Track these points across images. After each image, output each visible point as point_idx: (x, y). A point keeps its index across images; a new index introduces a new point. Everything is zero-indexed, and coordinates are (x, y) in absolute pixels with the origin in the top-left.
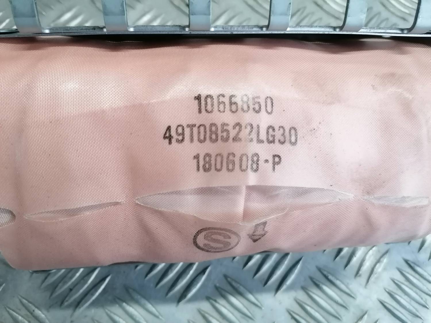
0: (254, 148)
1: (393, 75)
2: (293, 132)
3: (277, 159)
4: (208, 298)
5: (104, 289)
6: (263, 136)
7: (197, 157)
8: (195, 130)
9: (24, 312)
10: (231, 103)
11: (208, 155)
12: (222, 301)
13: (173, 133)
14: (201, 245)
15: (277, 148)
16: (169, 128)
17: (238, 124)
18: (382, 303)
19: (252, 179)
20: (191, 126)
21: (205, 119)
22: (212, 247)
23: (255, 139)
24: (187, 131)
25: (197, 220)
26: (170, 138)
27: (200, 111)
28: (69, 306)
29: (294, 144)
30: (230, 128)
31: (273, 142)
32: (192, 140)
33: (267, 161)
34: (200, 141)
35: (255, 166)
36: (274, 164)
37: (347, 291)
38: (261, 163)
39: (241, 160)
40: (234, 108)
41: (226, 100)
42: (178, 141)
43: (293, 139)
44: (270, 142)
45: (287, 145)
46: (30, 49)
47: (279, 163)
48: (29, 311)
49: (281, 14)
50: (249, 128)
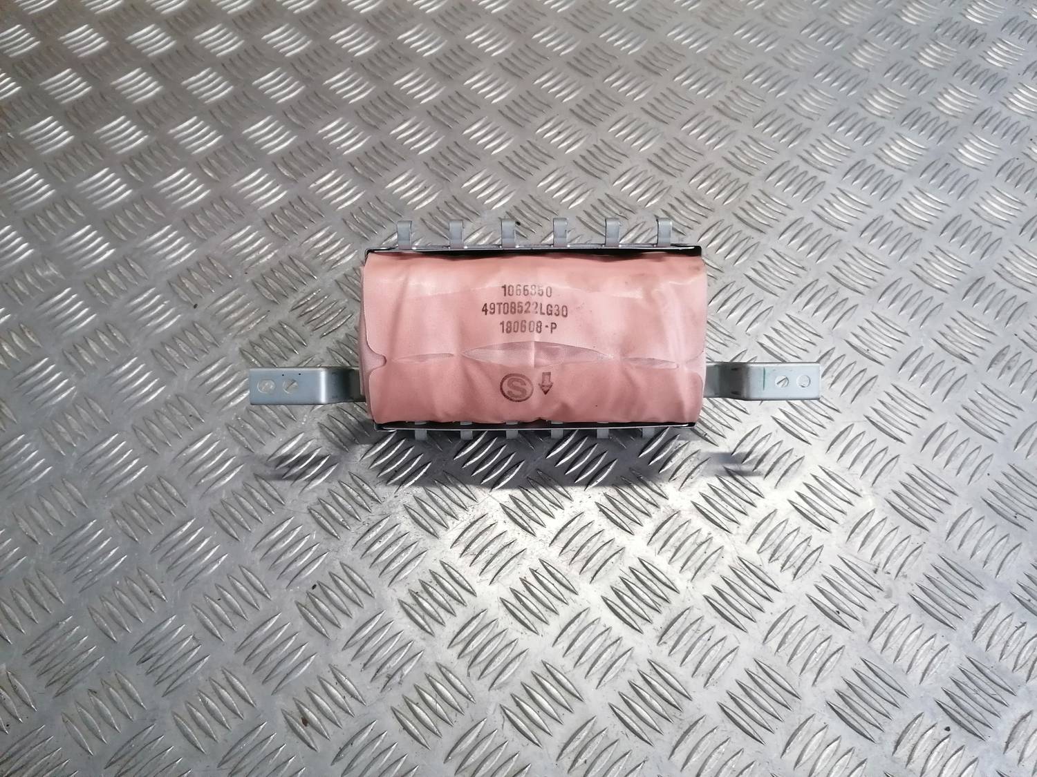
0: (538, 317)
1: (643, 275)
2: (565, 309)
3: (554, 326)
4: (520, 487)
5: (425, 473)
6: (544, 310)
7: (502, 323)
8: (502, 306)
9: (355, 486)
10: (524, 290)
11: (509, 322)
12: (534, 491)
13: (488, 308)
14: (506, 392)
15: (553, 318)
16: (486, 305)
17: (528, 302)
18: (695, 504)
19: (537, 337)
20: (499, 304)
21: (508, 299)
22: (514, 396)
23: (539, 312)
24: (497, 307)
25: (503, 367)
26: (486, 311)
27: (505, 295)
28: (394, 484)
29: (566, 316)
30: (523, 305)
31: (551, 314)
32: (500, 312)
33: (547, 326)
34: (504, 313)
35: (539, 329)
36: (552, 328)
37: (659, 491)
38: (543, 327)
39: (530, 325)
40: (526, 292)
41: (522, 288)
42: (491, 313)
43: (565, 313)
44: (549, 314)
45: (561, 316)
46: (402, 259)
47: (555, 328)
48: (359, 485)
49: (561, 237)
50: (535, 305)
